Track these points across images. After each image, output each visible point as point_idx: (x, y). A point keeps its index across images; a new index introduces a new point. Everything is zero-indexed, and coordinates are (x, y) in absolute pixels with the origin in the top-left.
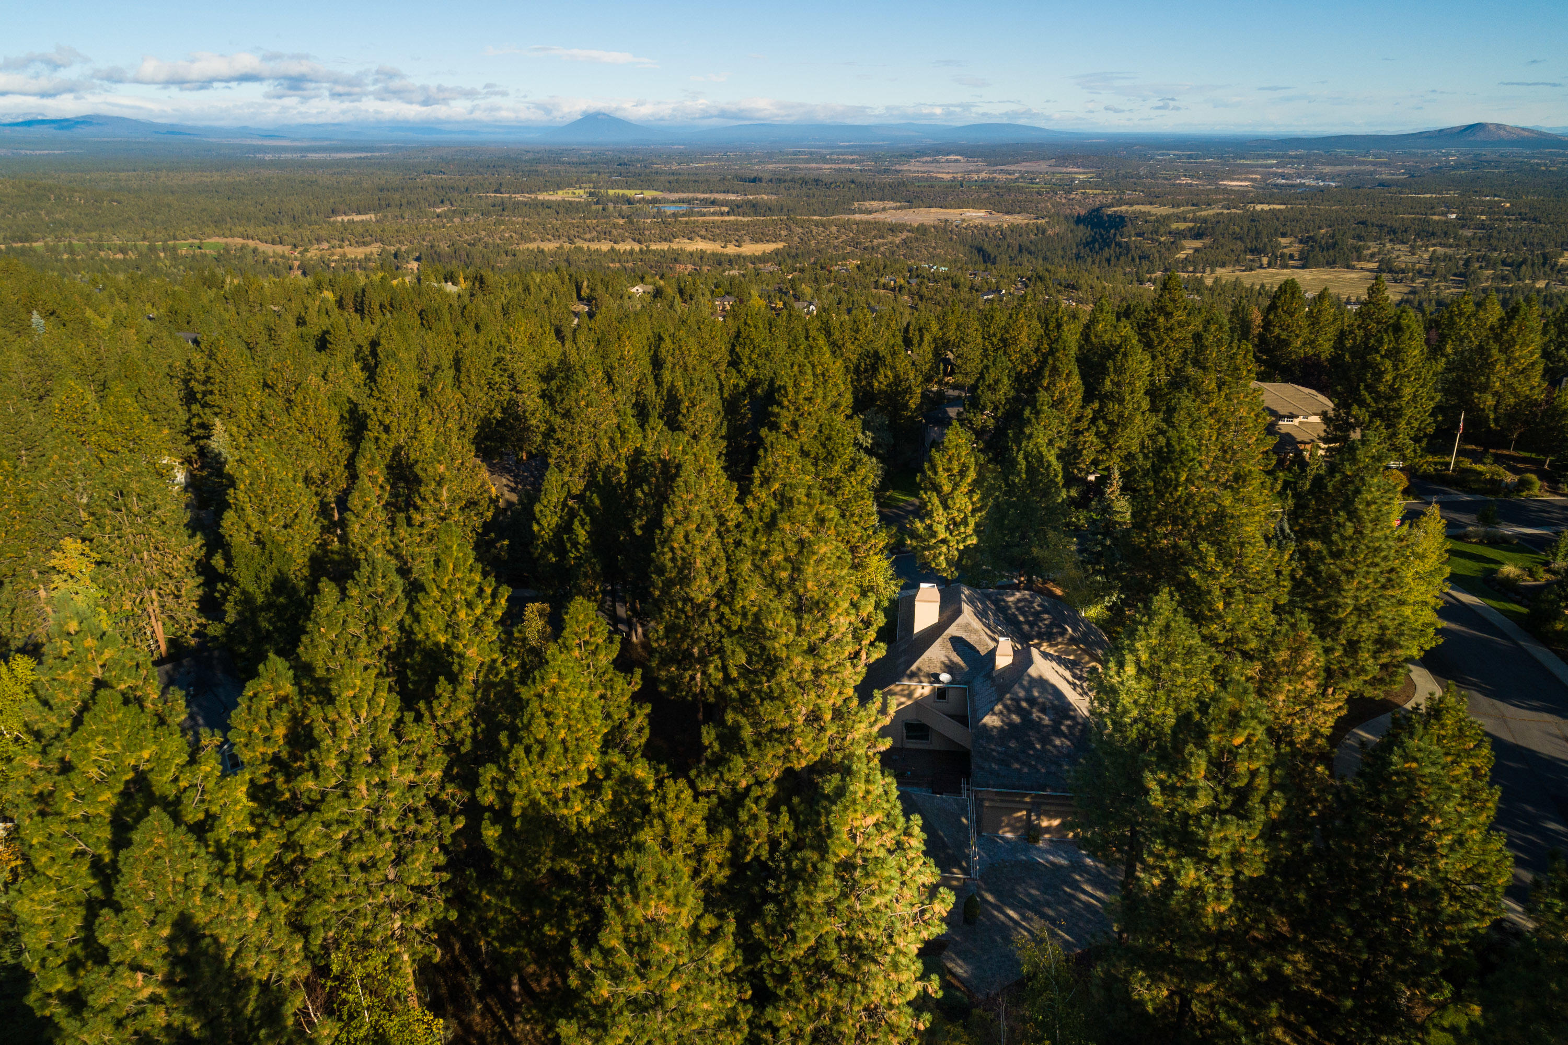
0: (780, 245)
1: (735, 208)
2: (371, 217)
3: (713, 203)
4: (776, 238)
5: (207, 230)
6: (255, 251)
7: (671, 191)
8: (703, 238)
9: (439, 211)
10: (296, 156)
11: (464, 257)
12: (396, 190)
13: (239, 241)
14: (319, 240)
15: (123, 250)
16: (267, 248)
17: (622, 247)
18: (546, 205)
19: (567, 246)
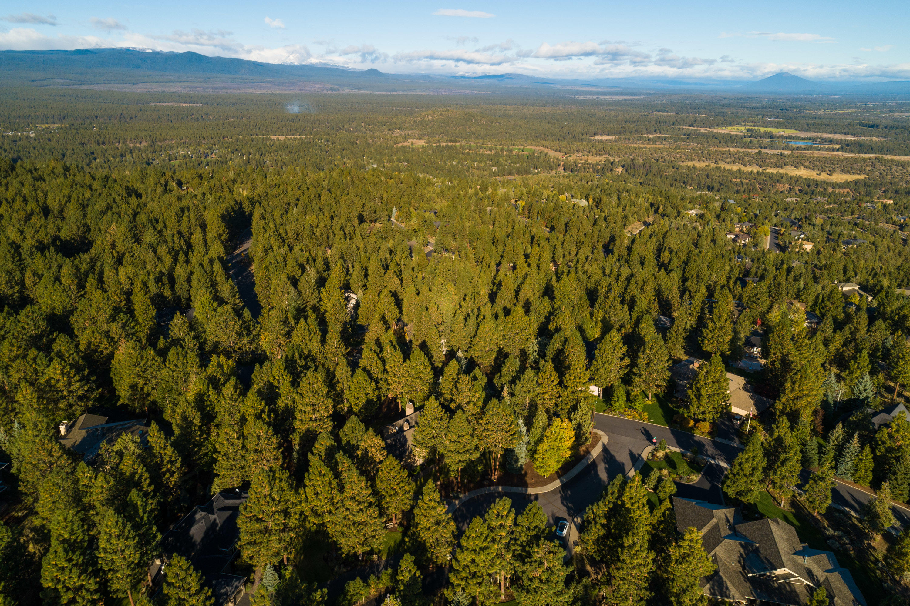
0: (862, 177)
1: (846, 146)
2: (612, 138)
3: (831, 141)
4: (861, 171)
5: (529, 142)
6: (546, 154)
7: (805, 131)
8: (806, 167)
9: (650, 136)
10: (595, 97)
11: (648, 167)
12: (634, 122)
13: (541, 148)
14: (578, 151)
15: (490, 150)
16: (551, 153)
17: (748, 169)
18: (715, 136)
19: (713, 165)
